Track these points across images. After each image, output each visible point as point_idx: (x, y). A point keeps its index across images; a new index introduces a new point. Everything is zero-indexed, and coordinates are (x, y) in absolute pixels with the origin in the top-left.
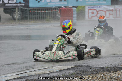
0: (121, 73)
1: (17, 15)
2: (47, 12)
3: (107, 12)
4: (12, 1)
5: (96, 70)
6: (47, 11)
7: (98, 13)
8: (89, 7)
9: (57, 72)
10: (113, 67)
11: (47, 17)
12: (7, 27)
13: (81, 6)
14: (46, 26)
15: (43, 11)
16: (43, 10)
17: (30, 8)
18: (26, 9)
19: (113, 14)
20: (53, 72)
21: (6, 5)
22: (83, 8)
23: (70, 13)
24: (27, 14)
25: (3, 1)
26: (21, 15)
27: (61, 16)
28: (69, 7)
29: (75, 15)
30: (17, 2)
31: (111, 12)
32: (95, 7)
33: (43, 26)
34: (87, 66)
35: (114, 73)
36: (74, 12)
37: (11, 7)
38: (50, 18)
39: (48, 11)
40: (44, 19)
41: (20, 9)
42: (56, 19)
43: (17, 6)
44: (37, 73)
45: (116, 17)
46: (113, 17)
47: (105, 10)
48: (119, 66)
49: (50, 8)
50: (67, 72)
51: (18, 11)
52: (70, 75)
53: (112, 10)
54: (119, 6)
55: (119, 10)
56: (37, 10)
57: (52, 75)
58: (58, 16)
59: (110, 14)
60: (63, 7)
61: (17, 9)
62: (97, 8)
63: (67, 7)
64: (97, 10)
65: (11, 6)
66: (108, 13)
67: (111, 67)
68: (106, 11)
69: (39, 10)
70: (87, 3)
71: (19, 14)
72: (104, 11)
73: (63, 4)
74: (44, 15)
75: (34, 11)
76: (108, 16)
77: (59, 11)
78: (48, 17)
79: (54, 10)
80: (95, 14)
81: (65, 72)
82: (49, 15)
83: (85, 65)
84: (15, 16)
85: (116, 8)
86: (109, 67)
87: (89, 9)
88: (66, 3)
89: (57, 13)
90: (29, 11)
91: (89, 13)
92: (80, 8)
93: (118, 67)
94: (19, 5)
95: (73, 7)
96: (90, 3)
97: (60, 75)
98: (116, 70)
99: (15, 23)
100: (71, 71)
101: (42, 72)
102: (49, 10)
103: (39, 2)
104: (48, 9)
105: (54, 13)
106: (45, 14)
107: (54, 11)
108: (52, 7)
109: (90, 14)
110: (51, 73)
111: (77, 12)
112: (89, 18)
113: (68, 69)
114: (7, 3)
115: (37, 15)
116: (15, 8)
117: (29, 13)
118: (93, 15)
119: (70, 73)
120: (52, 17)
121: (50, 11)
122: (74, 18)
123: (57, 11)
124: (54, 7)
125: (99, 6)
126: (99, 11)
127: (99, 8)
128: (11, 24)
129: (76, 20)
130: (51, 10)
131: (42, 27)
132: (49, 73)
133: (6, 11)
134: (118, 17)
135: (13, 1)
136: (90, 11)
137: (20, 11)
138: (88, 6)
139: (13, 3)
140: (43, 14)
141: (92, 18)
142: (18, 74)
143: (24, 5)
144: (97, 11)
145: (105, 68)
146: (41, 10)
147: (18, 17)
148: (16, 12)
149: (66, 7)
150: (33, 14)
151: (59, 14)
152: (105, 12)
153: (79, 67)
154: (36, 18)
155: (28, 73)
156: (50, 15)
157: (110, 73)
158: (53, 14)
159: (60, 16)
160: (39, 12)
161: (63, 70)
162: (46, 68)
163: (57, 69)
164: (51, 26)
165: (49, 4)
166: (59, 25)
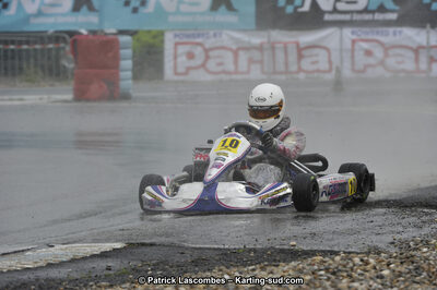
0: (291, 272)
2: (27, 51)
3: (241, 53)
5: (203, 261)
6: (25, 47)
7: (207, 57)
8: (176, 36)
9: (62, 264)
10: (264, 251)
11: (25, 66)
13: (149, 32)
14: (21, 100)
15: (12, 47)
16: (13, 42)
19: (261, 62)
20: (50, 265)
22: (155, 37)
23: (110, 55)
27: (76, 63)
28: (106, 34)
29: (127, 64)
31: (256, 55)
32: (199, 36)
33: (11, 100)
34: (171, 246)
35: (269, 269)
36: (122, 52)
39: (31, 48)
40: (14, 75)
42: (58, 75)
45: (275, 73)
46: (263, 72)
47: (234, 47)
48: (286, 247)
49: (36, 37)
53: (260, 48)
54: (284, 32)
55: (285, 48)
57: (42, 274)
58: (66, 64)
59: (251, 61)
60: (84, 32)
62: (208, 38)
63: (99, 34)
64: (207, 46)
66: (243, 56)
67: (255, 250)
68: (239, 49)
70: (171, 19)
72: (230, 49)
73: (83, 22)
74: (17, 62)
76: (245, 69)
77: (68, 48)
79: (50, 42)
80: (198, 61)
81: (89, 265)
82: (32, 61)
83: (163, 240)
85: (272, 40)
86: (250, 250)
87: (177, 40)
88: (93, 19)
89: (62, 52)
91: (175, 57)
92: (146, 38)
93: (282, 251)
95: (122, 32)
96: (180, 19)
97: (75, 275)
98: (275, 260)
100: (112, 263)
101: (8, 263)
102: (35, 43)
104: (31, 39)
105: (54, 53)
107: (51, 46)
108: (46, 32)
109: (182, 59)
111: (134, 52)
112: (176, 74)
113: (104, 255)
118: (192, 63)
119: (109, 269)
120: (42, 67)
121: (38, 47)
122: (123, 74)
123: (64, 48)
124: (51, 31)
125: (212, 33)
126: (211, 49)
127: (213, 40)
129: (130, 82)
130: (42, 43)
131: (9, 103)
132: (36, 269)
134: (281, 73)
136: (182, 49)
138: (173, 30)
140: (13, 58)
141: (186, 73)
144: (206, 51)
145: (235, 252)
146: (6, 43)
149: (94, 32)
151: (71, 56)
152: (236, 53)
153: (144, 249)
157: (254, 270)
158: (49, 58)
159: (72, 66)
161: (84, 258)
162: (23, 251)
163: (61, 252)
164: (41, 99)
165: (33, 21)
166: (70, 96)
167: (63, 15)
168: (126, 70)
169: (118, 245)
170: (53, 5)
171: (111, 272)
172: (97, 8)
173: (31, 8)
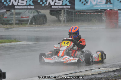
1: (63, 17)
4: (58, 3)
6: (92, 14)
9: (102, 73)
11: (92, 19)
12: (53, 28)
14: (91, 28)
15: (89, 14)
16: (89, 12)
17: (75, 11)
18: (72, 11)
20: (99, 74)
21: (53, 7)
23: (116, 16)
24: (73, 16)
25: (49, 3)
26: (66, 17)
28: (115, 10)
30: (63, 4)
33: (88, 28)
36: (119, 15)
37: (57, 10)
38: (95, 21)
40: (89, 21)
41: (66, 11)
42: (101, 21)
43: (62, 8)
44: (82, 74)
49: (95, 11)
50: (112, 74)
51: (64, 14)
52: (115, 77)
56: (83, 12)
57: (97, 76)
58: (103, 19)
60: (109, 10)
61: (63, 11)
63: (113, 10)
65: (57, 8)
69: (85, 12)
71: (65, 16)
73: (108, 7)
75: (80, 13)
78: (94, 19)
79: (99, 12)
81: (110, 74)
84: (61, 18)
88: (111, 6)
89: (102, 15)
90: (75, 13)
94: (65, 7)
95: (119, 10)
97: (106, 77)
99: (60, 25)
100: (116, 73)
101: (87, 73)
102: (95, 13)
103: (85, 4)
105: (100, 15)
106: (91, 17)
108: (98, 10)
110: (96, 74)
113: (114, 71)
114: (53, 5)
115: (83, 17)
116: (61, 10)
117: (75, 15)
119: (115, 75)
120: (97, 19)
121: (96, 14)
123: (103, 14)
128: (57, 26)
132: (95, 75)
133: (52, 13)
135: (60, 3)
137: (66, 13)
139: (59, 6)
140: (89, 17)
142: (63, 75)
143: (69, 7)
146: (87, 13)
147: (64, 19)
148: (62, 14)
149: (111, 10)
150: (79, 16)
151: (105, 16)
154: (81, 20)
155: (74, 74)
156: (95, 17)
158: (99, 17)
159: (105, 19)
160: (85, 15)
161: (108, 72)
162: (91, 70)
163: (102, 70)
164: (96, 28)
165: (94, 7)
166: (104, 27)
167: (102, 5)
168: (120, 20)
169: (118, 68)
170: (100, 2)
171: (115, 76)
172: (112, 3)
173: (94, 3)
